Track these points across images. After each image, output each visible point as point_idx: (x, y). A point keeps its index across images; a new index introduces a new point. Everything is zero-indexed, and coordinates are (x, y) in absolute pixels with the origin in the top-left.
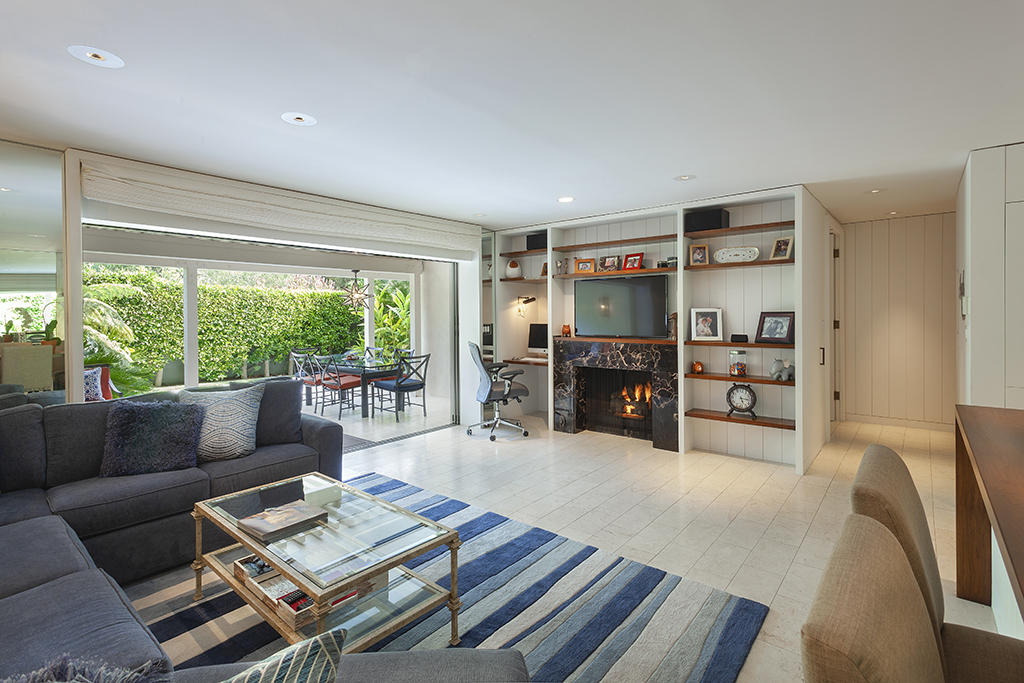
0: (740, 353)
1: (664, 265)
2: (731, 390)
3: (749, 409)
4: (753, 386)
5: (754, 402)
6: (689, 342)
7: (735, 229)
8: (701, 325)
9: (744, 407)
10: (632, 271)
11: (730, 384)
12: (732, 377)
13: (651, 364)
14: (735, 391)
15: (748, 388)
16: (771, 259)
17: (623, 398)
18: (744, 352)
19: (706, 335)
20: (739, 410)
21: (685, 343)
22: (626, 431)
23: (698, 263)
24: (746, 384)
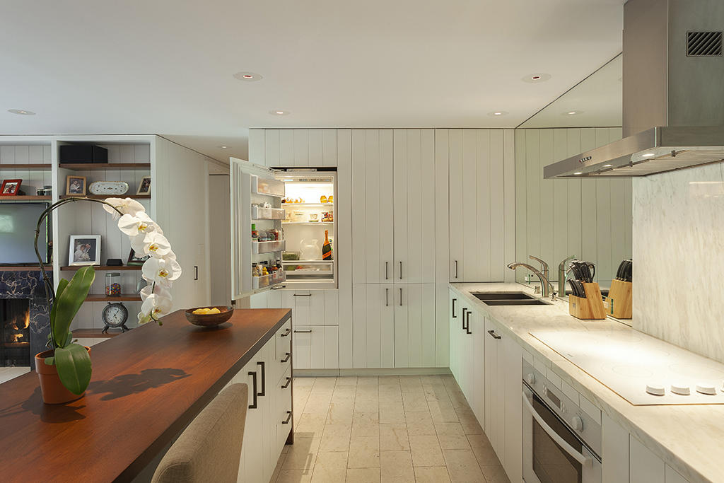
0: (114, 275)
1: (42, 193)
2: (106, 309)
3: (122, 324)
4: (125, 303)
5: (125, 318)
6: (65, 267)
7: (112, 165)
8: (79, 252)
9: (117, 322)
10: (8, 197)
11: (105, 304)
12: (108, 297)
13: (27, 291)
14: (110, 310)
15: (121, 306)
16: (138, 194)
17: (11, 328)
18: (118, 275)
19: (84, 260)
20: (114, 325)
21: (61, 269)
22: (8, 361)
23: (75, 194)
24: (119, 302)
